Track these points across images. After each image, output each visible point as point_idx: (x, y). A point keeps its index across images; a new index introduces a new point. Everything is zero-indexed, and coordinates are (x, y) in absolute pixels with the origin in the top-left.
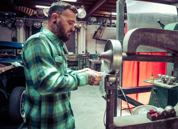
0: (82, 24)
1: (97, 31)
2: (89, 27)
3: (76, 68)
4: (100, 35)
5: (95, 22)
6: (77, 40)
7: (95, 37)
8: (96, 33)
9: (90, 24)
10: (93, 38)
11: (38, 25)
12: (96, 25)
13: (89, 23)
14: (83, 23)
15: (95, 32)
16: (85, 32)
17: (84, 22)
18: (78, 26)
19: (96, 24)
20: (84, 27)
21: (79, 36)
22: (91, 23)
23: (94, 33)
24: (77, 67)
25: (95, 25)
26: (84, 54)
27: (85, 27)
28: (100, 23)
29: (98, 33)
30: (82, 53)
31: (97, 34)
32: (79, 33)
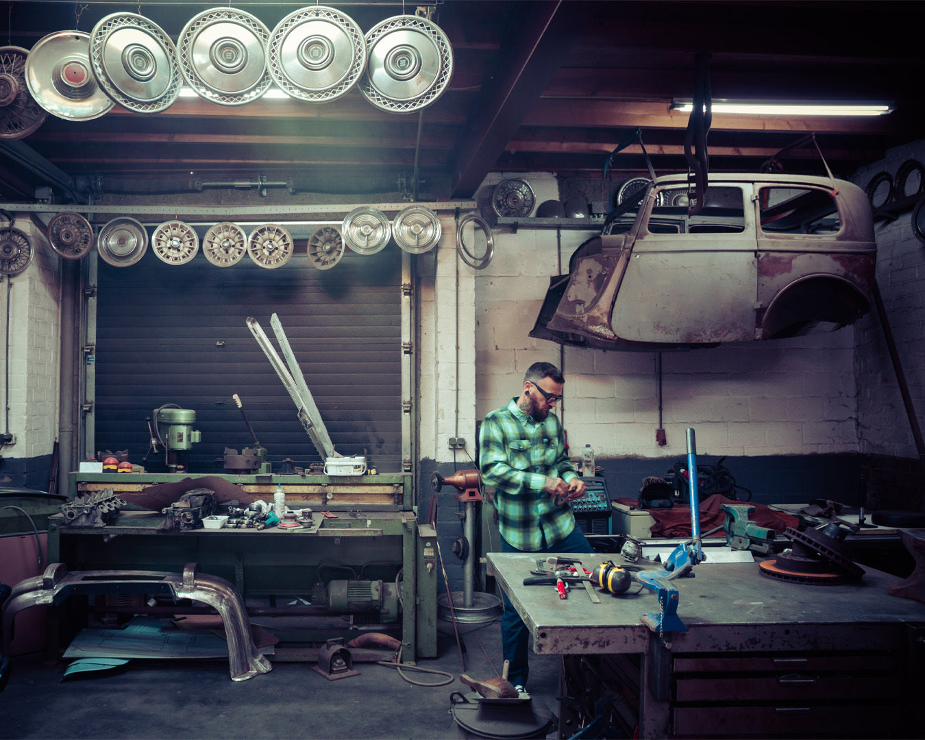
0: (450, 221)
1: (565, 271)
2: (507, 244)
3: (384, 592)
4: (595, 301)
5: (547, 209)
6: (415, 350)
7: (551, 325)
8: (558, 287)
9: (514, 228)
10: (533, 334)
11: (120, 251)
12: (559, 228)
13: (502, 220)
14: (457, 213)
15: (554, 280)
16: (468, 284)
17: (464, 205)
18: (412, 241)
19: (556, 219)
20: (461, 250)
21: (428, 323)
22: (518, 214)
23: (540, 290)
24: (392, 588)
25: (554, 233)
26: (462, 458)
27: (471, 246)
28: (590, 211)
29: (579, 290)
30: (444, 456)
31: (572, 293)
32: (425, 294)
